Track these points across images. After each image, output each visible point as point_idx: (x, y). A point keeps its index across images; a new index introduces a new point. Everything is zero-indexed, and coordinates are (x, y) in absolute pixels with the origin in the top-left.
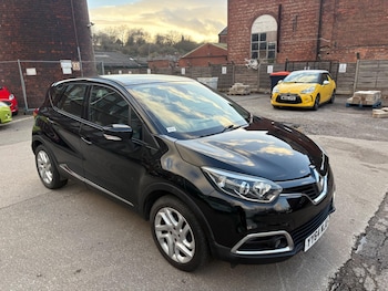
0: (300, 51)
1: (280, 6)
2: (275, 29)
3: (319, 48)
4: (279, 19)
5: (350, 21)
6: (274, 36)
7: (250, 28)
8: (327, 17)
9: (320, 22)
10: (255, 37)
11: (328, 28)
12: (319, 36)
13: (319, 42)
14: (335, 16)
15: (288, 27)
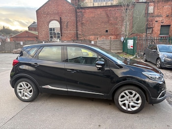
0: (70, 36)
1: (60, 18)
2: (59, 26)
3: (77, 35)
4: (61, 23)
5: (87, 26)
6: (59, 30)
7: (48, 25)
8: (79, 24)
9: (77, 25)
10: (51, 29)
11: (80, 28)
12: (77, 31)
13: (77, 33)
14: (82, 24)
15: (64, 26)
